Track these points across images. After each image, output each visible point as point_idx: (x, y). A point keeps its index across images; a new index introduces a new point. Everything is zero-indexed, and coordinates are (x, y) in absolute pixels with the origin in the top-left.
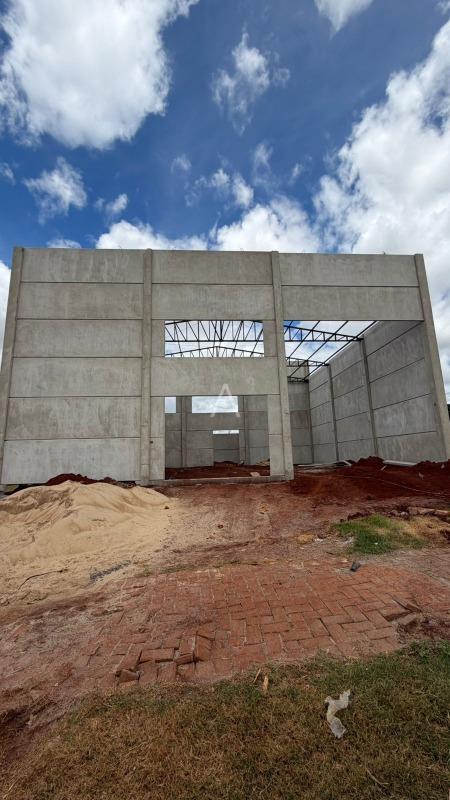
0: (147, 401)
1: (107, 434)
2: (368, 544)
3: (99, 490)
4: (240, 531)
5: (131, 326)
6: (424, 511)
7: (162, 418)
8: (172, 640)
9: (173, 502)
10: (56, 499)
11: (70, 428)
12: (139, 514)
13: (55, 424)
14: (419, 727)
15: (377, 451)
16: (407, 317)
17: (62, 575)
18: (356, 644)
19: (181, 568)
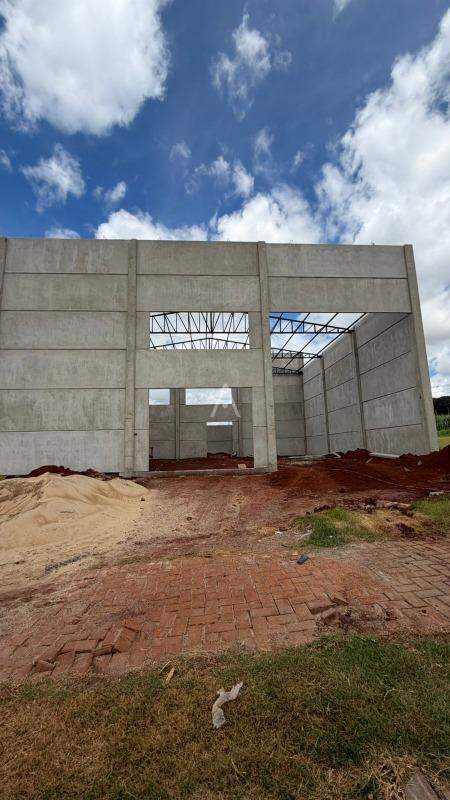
0: (131, 393)
1: (91, 426)
2: (325, 537)
3: (73, 482)
4: (206, 524)
5: (116, 318)
6: (389, 504)
7: (147, 411)
8: (99, 632)
9: (151, 495)
10: (30, 491)
11: (55, 420)
12: (112, 506)
13: (40, 416)
14: (296, 718)
15: (365, 444)
16: (395, 309)
17: (18, 567)
18: (272, 637)
19: (137, 560)
